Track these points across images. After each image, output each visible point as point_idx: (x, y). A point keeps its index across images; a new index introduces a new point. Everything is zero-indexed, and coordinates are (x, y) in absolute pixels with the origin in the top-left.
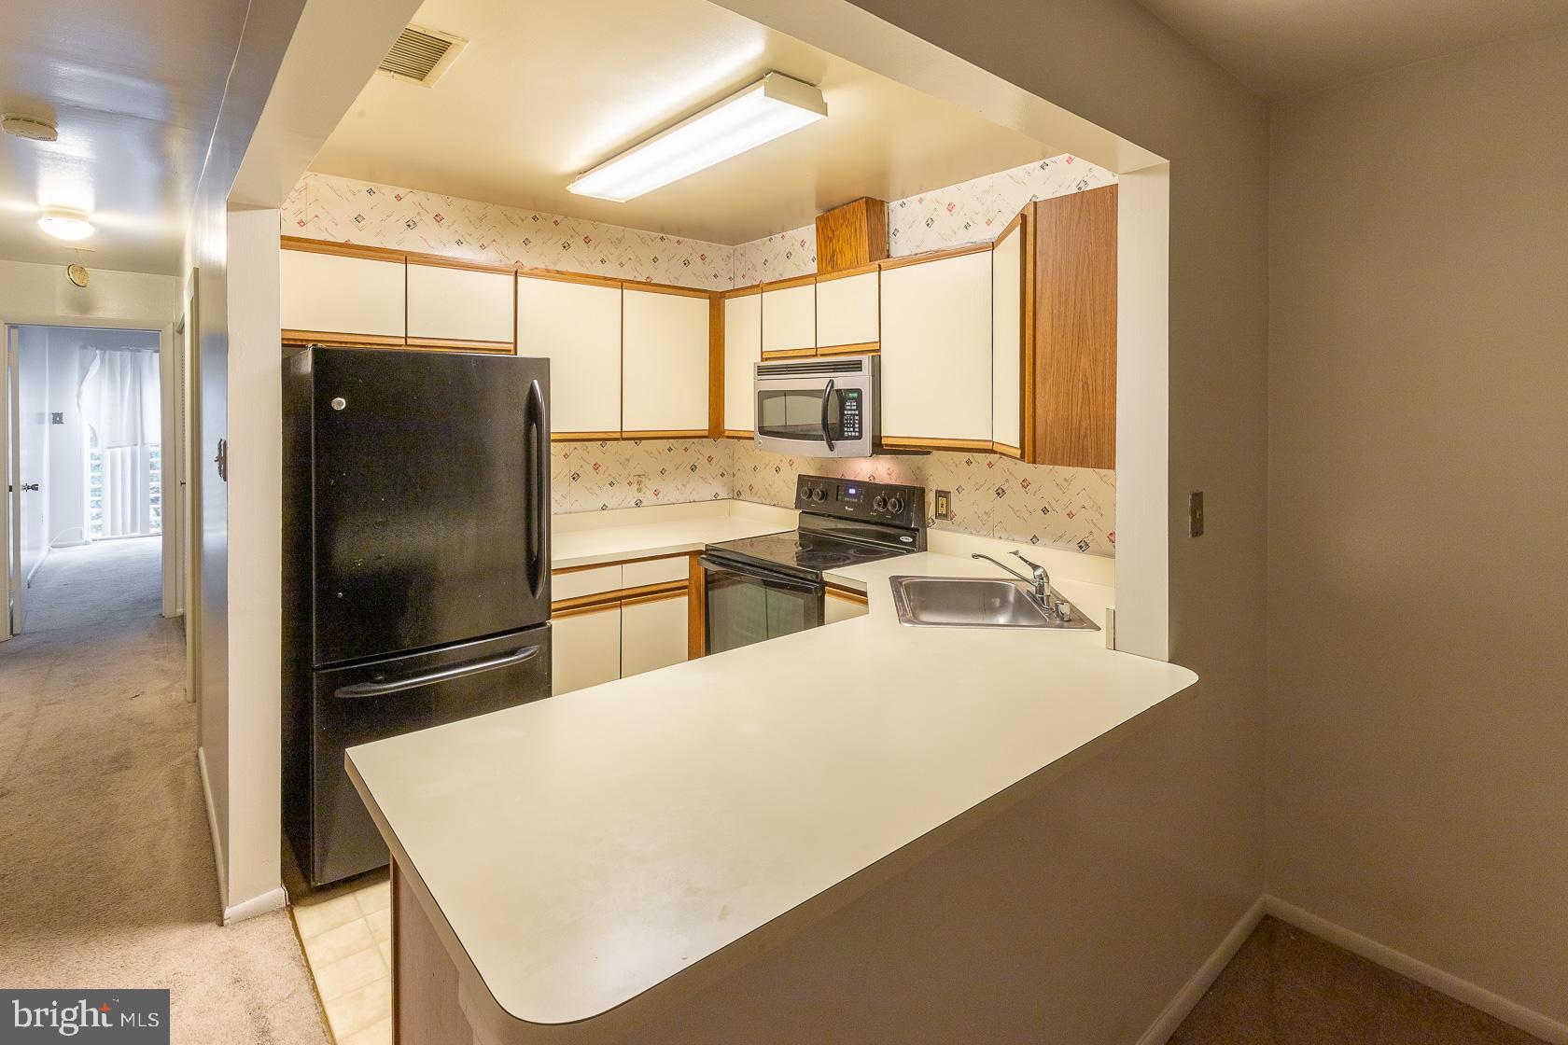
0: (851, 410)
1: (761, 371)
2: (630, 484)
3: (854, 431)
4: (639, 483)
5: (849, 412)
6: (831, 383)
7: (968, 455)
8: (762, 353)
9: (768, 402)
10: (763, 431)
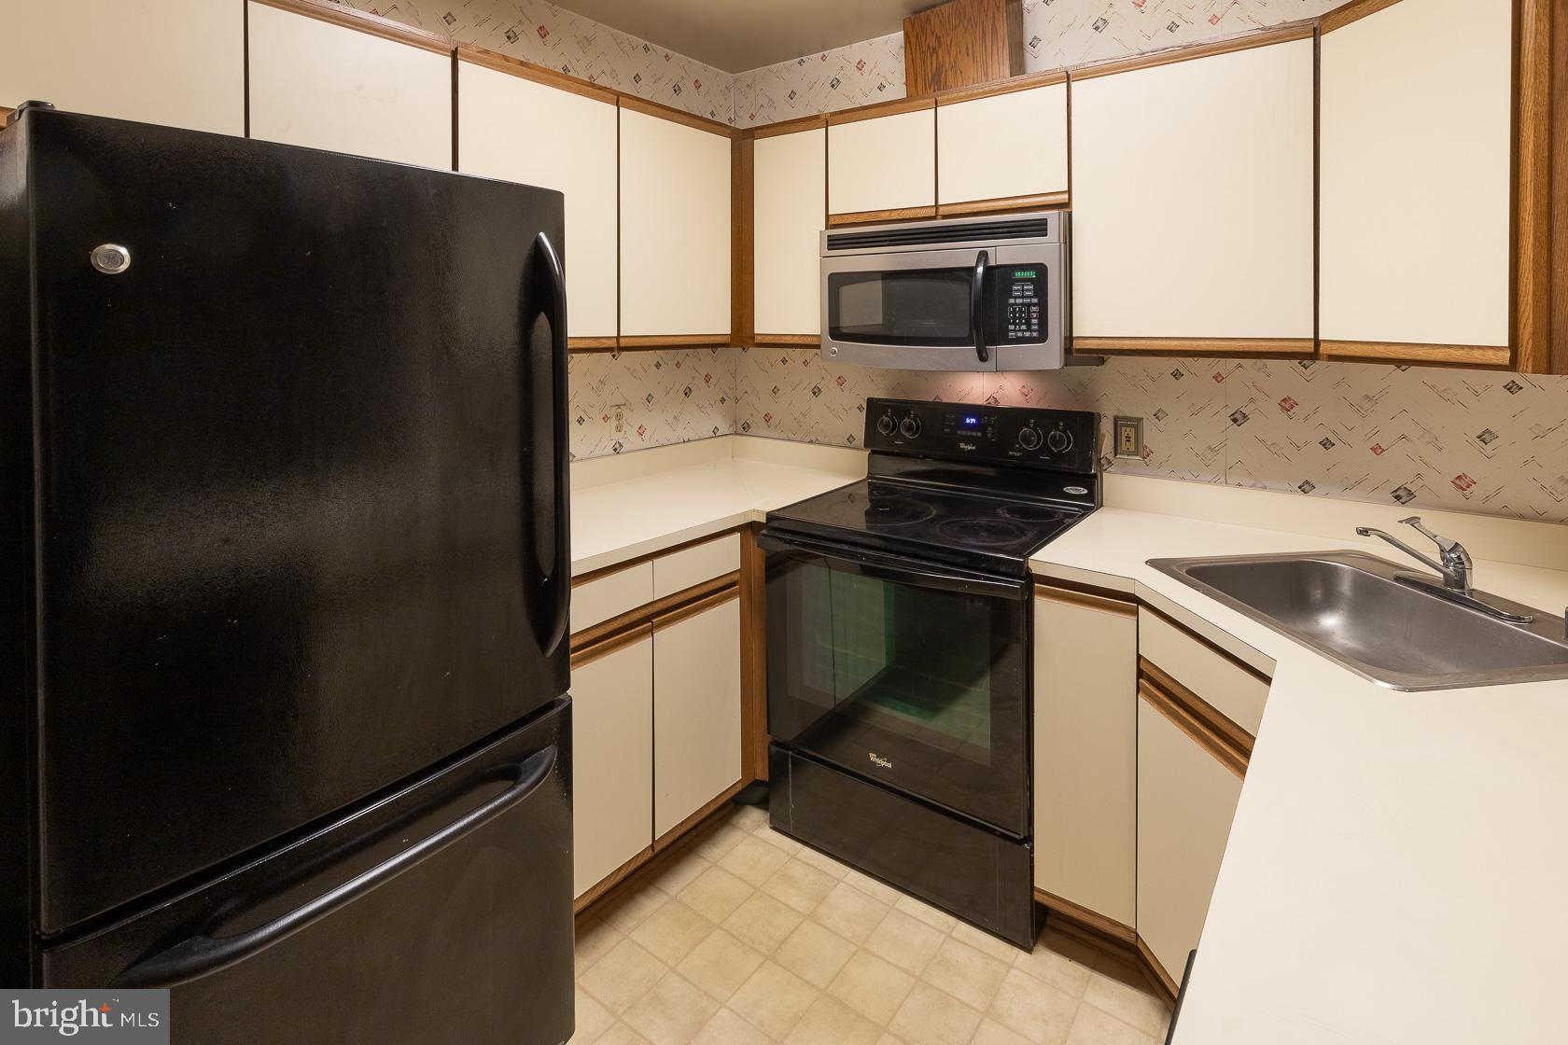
0: (1023, 297)
1: (834, 243)
2: (606, 419)
3: (1029, 329)
4: (619, 417)
5: (1019, 301)
6: (983, 256)
7: (1175, 363)
8: (827, 216)
9: (847, 292)
10: (836, 333)
